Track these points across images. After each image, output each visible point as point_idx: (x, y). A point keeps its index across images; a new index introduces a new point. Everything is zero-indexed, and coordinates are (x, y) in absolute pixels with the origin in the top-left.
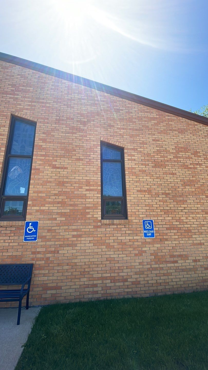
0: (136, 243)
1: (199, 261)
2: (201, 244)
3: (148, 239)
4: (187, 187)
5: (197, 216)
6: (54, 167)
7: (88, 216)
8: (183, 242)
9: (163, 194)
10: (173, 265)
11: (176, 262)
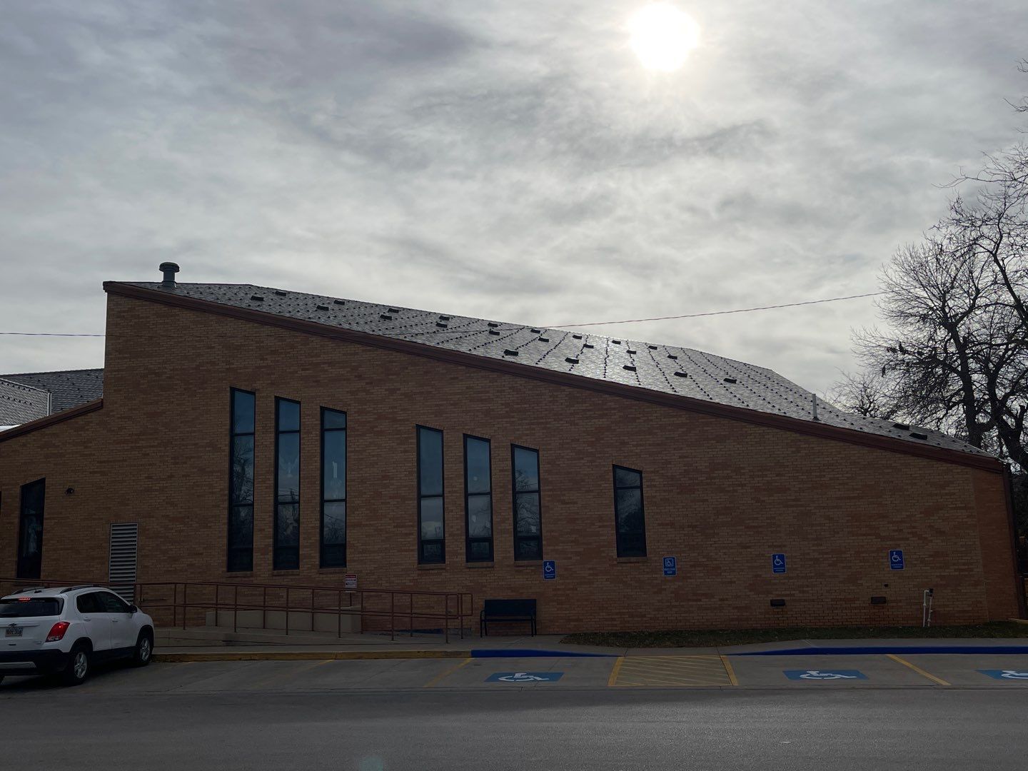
0: (655, 581)
1: (727, 600)
2: (731, 582)
3: (669, 577)
4: (720, 517)
5: (731, 551)
6: (564, 502)
7: (603, 555)
8: (709, 580)
9: (689, 526)
10: (695, 603)
11: (700, 600)
